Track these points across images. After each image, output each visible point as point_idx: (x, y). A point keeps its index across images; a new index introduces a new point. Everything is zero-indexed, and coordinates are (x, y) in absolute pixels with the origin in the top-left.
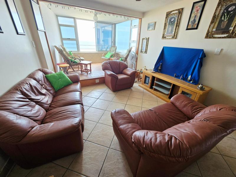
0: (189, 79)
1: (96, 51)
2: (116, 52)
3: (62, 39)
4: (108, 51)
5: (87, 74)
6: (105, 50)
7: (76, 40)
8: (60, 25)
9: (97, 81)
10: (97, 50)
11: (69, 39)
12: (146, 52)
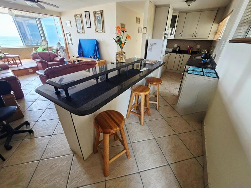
0: (96, 57)
2: (48, 46)
4: (39, 46)
5: (18, 66)
6: (35, 45)
9: (31, 71)
10: (25, 45)
12: (72, 44)
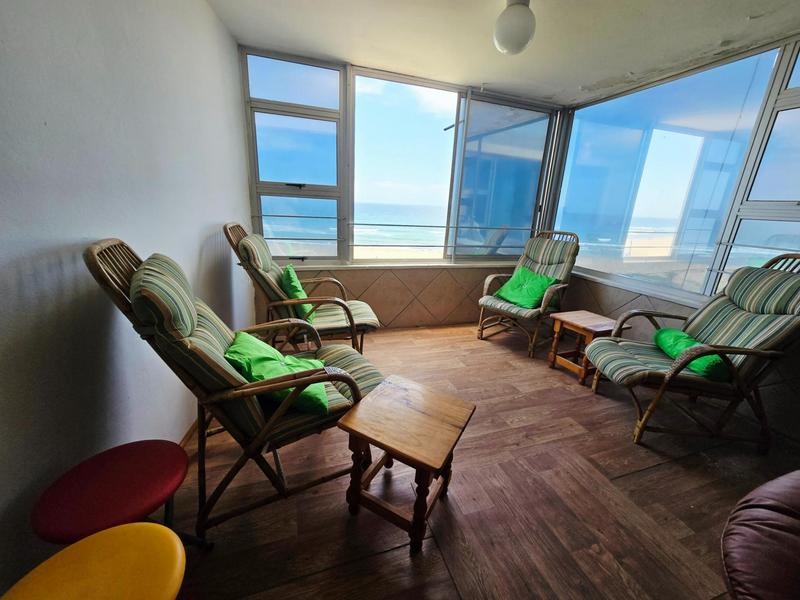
1: (441, 256)
3: (257, 189)
7: (341, 194)
8: (251, 107)
10: (450, 252)
11: (297, 189)
